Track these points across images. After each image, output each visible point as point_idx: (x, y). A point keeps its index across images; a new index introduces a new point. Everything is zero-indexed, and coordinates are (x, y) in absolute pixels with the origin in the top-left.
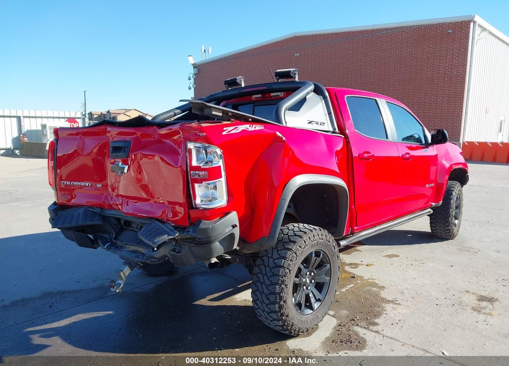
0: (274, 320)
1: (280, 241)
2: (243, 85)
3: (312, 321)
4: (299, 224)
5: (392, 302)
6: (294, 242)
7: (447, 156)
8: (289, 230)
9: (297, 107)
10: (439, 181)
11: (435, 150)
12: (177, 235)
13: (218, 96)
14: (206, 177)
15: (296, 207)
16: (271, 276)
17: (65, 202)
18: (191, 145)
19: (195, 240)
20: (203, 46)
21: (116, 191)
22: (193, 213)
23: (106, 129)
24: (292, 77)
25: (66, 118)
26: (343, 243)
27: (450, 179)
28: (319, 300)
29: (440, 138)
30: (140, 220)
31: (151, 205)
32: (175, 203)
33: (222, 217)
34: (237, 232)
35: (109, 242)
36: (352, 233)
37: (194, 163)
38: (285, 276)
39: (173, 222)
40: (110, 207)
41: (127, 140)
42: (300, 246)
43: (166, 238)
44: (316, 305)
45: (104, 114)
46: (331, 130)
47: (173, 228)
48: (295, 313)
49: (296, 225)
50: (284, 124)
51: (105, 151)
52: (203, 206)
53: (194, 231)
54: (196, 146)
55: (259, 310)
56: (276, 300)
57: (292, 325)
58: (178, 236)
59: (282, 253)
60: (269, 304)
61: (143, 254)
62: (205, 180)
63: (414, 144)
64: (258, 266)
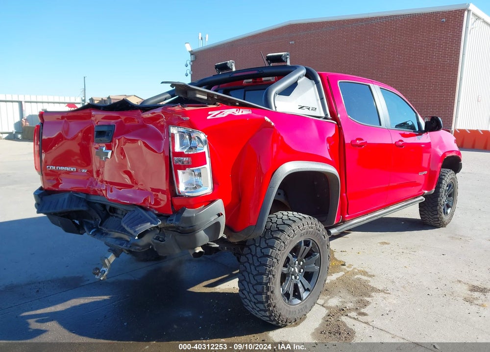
0: (261, 310)
1: (268, 230)
2: (234, 69)
3: (300, 311)
4: (289, 212)
5: (382, 291)
6: (283, 231)
7: (441, 144)
8: (278, 218)
9: (287, 92)
10: (433, 169)
11: (429, 138)
12: (159, 223)
13: (208, 80)
14: (190, 164)
15: (286, 195)
16: (258, 266)
17: (50, 187)
18: (174, 130)
19: (179, 229)
20: (200, 34)
21: (100, 176)
22: (177, 201)
23: (91, 113)
24: (284, 62)
25: (66, 103)
26: (334, 231)
27: (443, 167)
28: (308, 290)
29: (434, 125)
30: (124, 207)
31: (135, 192)
32: (158, 190)
33: (207, 205)
34: (223, 220)
35: (95, 228)
36: (344, 222)
37: (178, 149)
38: (273, 266)
39: (156, 209)
40: (95, 193)
41: (111, 124)
42: (288, 235)
43: (148, 226)
44: (305, 295)
45: (105, 100)
46: (323, 115)
47: (155, 216)
48: (283, 304)
49: (285, 213)
50: (274, 109)
51: (90, 135)
52: (187, 194)
53: (177, 220)
54: (179, 130)
55: (245, 300)
56: (263, 290)
57: (280, 316)
58: (161, 225)
59: (270, 242)
60: (256, 294)
61: (128, 241)
62: (189, 166)
63: (408, 131)
64: (245, 255)
